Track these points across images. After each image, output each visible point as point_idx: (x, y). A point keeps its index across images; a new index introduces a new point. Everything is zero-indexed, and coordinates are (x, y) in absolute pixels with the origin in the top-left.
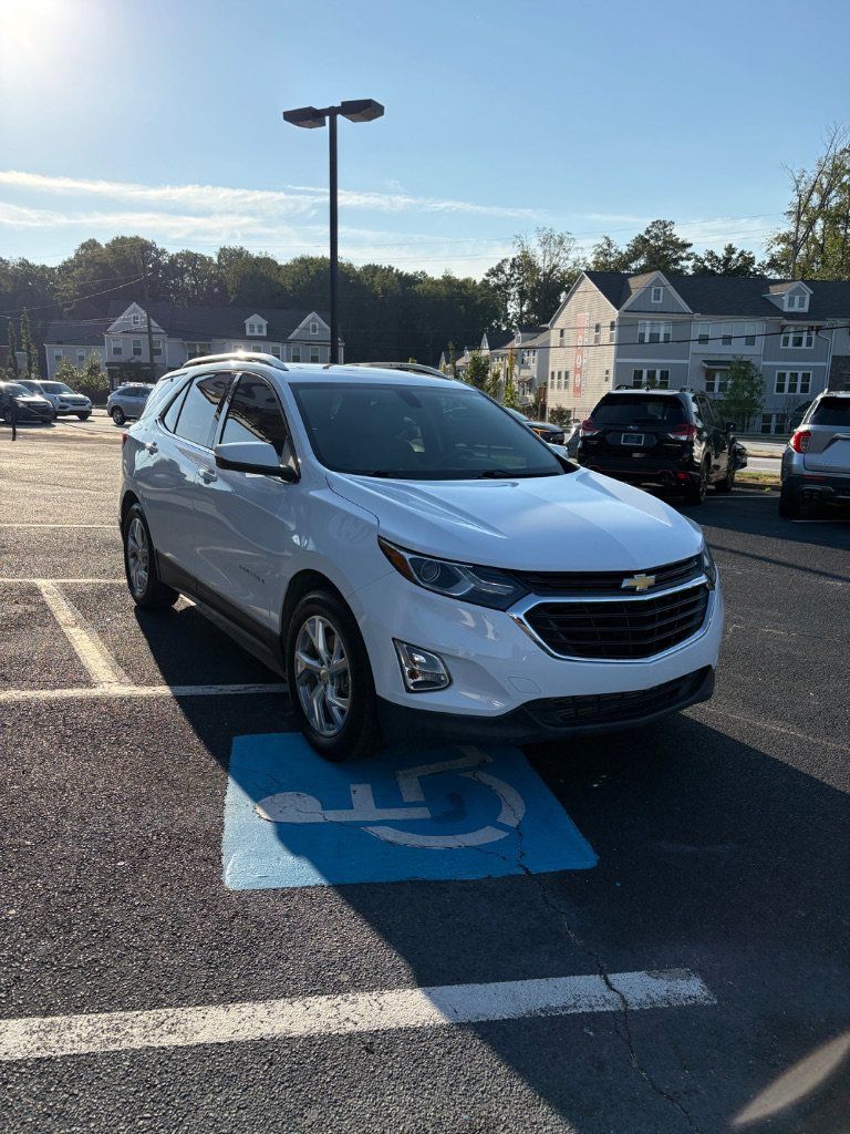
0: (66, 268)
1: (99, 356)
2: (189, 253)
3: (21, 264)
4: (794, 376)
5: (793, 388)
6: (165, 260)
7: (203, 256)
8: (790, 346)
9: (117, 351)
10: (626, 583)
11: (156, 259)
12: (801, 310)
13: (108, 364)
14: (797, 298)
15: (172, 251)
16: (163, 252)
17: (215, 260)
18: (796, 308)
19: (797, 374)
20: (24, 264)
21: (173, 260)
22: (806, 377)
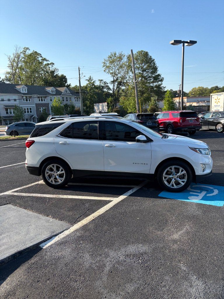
4: (28, 109)
5: (28, 112)
8: (25, 101)
12: (25, 92)
14: (24, 89)
18: (24, 92)
19: (28, 108)
22: (30, 109)
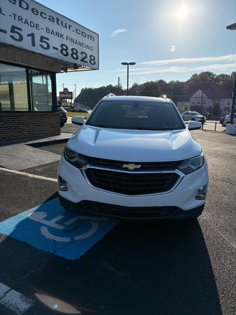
0: (188, 82)
1: (188, 104)
2: (223, 75)
3: (177, 82)
6: (215, 77)
7: (227, 75)
9: (193, 103)
10: (125, 166)
11: (213, 77)
13: (190, 107)
15: (218, 74)
16: (215, 75)
17: (231, 75)
20: (178, 82)
21: (218, 77)
